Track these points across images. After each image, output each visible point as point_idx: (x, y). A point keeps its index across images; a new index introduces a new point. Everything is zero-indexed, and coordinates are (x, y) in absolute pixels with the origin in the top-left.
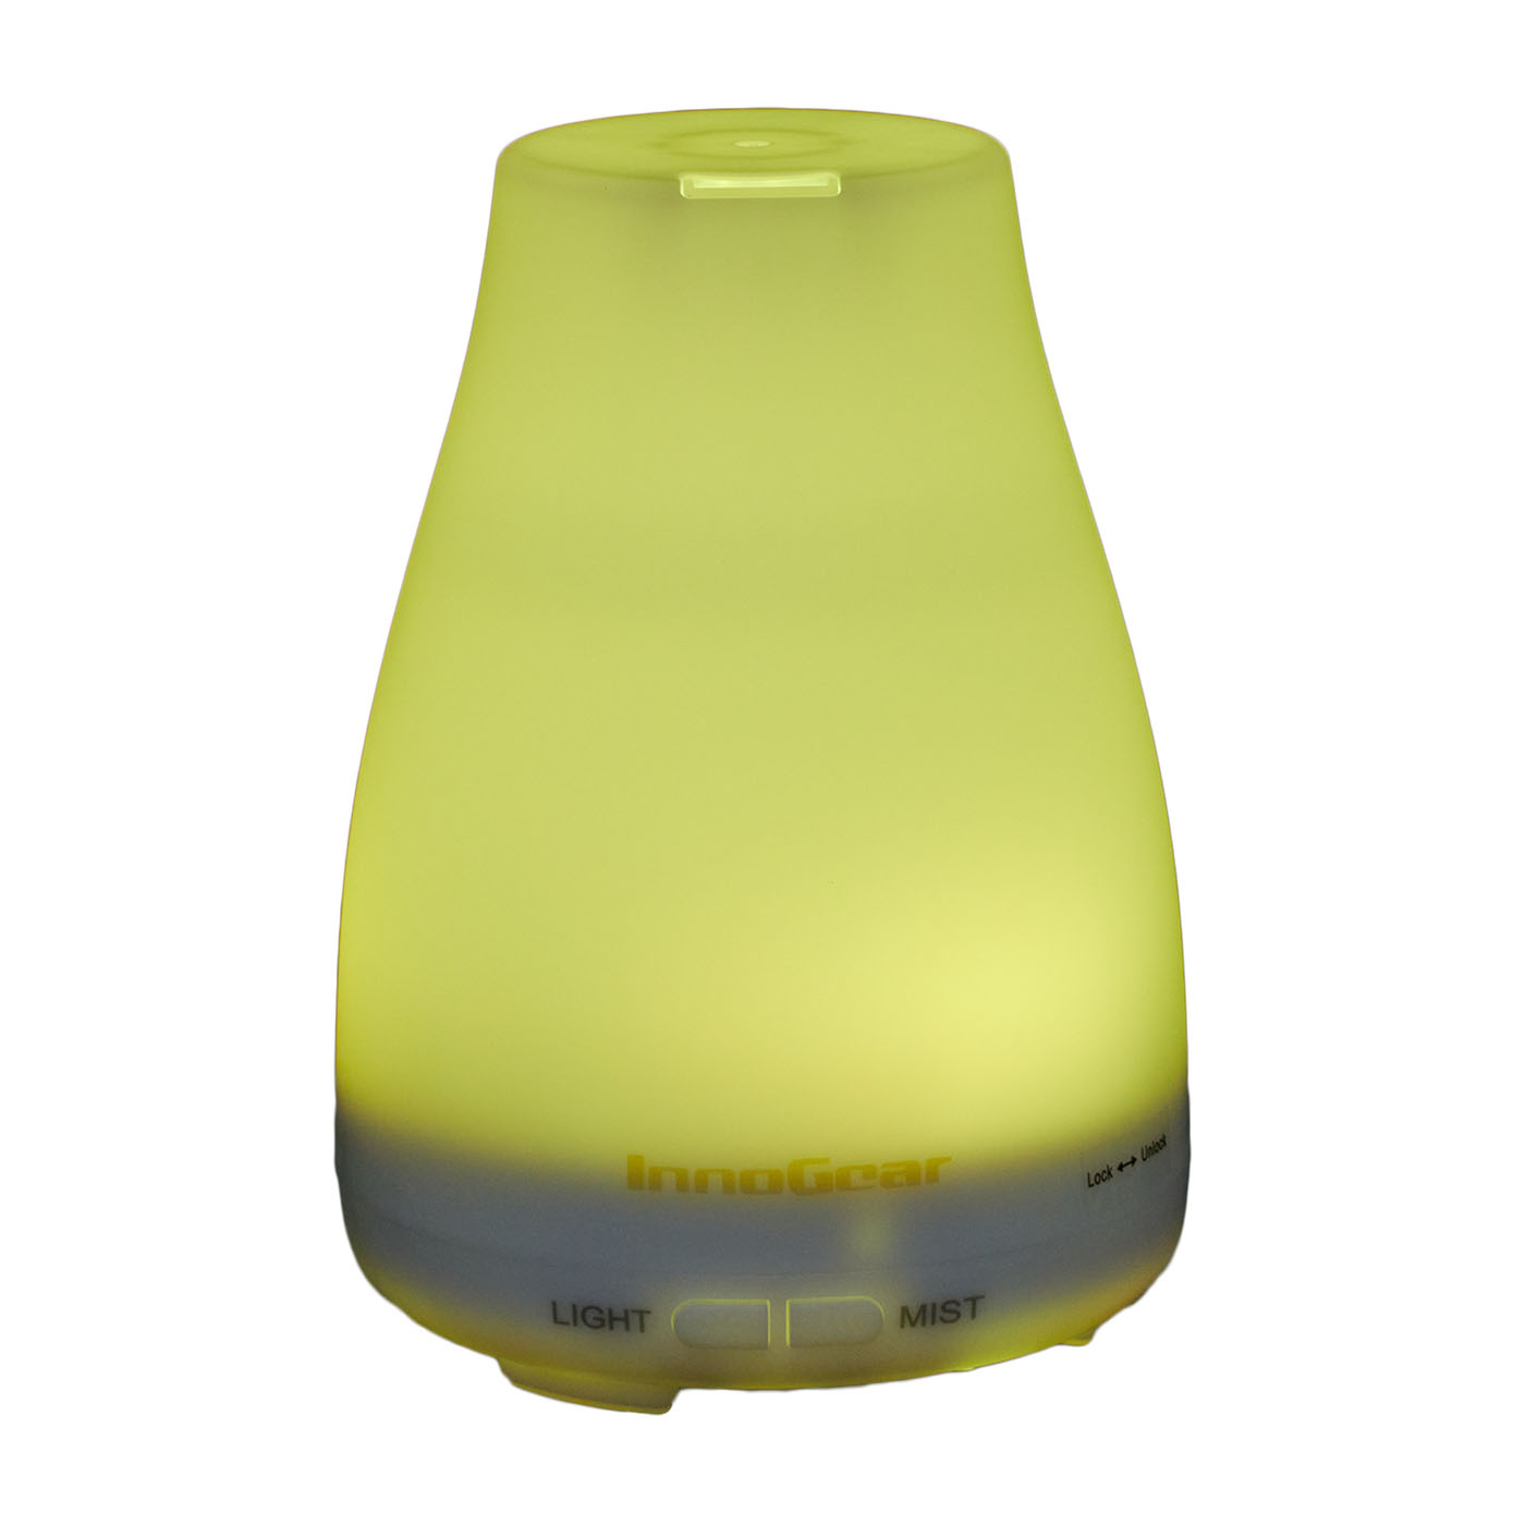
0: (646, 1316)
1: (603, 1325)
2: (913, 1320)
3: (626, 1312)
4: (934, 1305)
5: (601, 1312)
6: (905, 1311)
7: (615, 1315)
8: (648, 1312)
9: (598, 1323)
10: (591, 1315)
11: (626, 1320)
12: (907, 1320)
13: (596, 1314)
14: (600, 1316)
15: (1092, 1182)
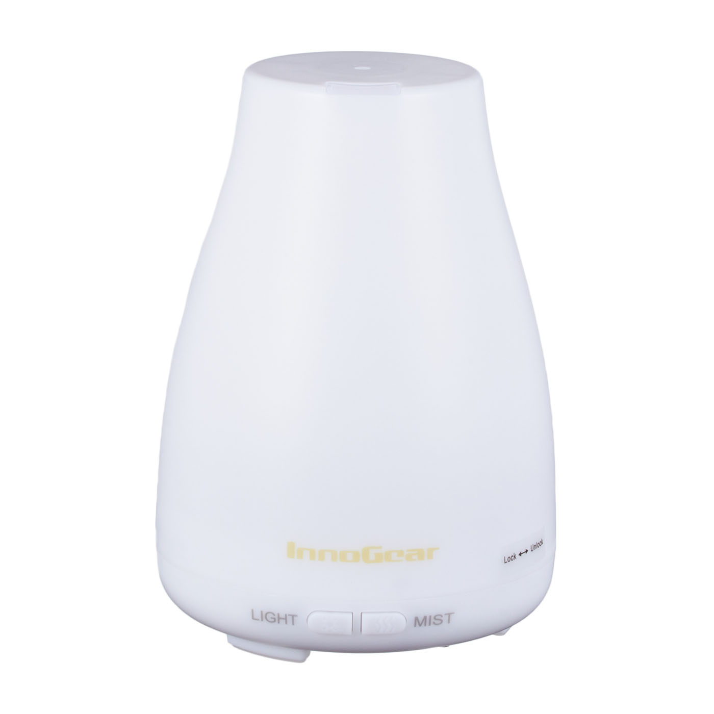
0: (295, 617)
1: (275, 621)
2: (420, 622)
3: (286, 615)
4: (430, 617)
5: (274, 615)
6: (416, 619)
7: (281, 616)
8: (296, 616)
9: (273, 620)
10: (269, 616)
11: (286, 619)
12: (417, 623)
13: (272, 616)
14: (274, 617)
15: (506, 560)
